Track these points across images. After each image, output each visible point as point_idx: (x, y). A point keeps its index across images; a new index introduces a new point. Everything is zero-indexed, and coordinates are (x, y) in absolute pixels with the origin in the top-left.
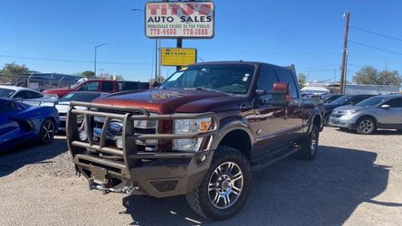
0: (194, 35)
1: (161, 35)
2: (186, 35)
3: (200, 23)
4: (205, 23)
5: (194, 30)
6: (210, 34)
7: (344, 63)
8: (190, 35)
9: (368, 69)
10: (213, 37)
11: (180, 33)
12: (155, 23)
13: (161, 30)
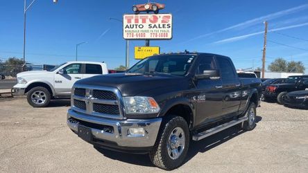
0: (158, 37)
1: (135, 37)
2: (152, 38)
3: (162, 29)
4: (166, 29)
5: (158, 34)
6: (169, 37)
7: (264, 56)
8: (155, 38)
9: (279, 61)
10: (172, 38)
11: (148, 36)
12: (130, 29)
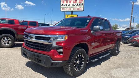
4: (81, 6)
5: (77, 8)
8: (75, 10)
10: (83, 11)
11: (72, 9)
12: (64, 6)
13: (66, 8)
